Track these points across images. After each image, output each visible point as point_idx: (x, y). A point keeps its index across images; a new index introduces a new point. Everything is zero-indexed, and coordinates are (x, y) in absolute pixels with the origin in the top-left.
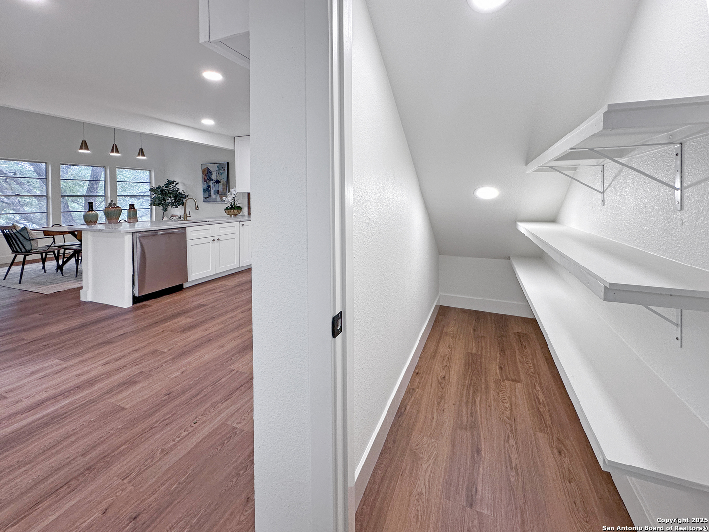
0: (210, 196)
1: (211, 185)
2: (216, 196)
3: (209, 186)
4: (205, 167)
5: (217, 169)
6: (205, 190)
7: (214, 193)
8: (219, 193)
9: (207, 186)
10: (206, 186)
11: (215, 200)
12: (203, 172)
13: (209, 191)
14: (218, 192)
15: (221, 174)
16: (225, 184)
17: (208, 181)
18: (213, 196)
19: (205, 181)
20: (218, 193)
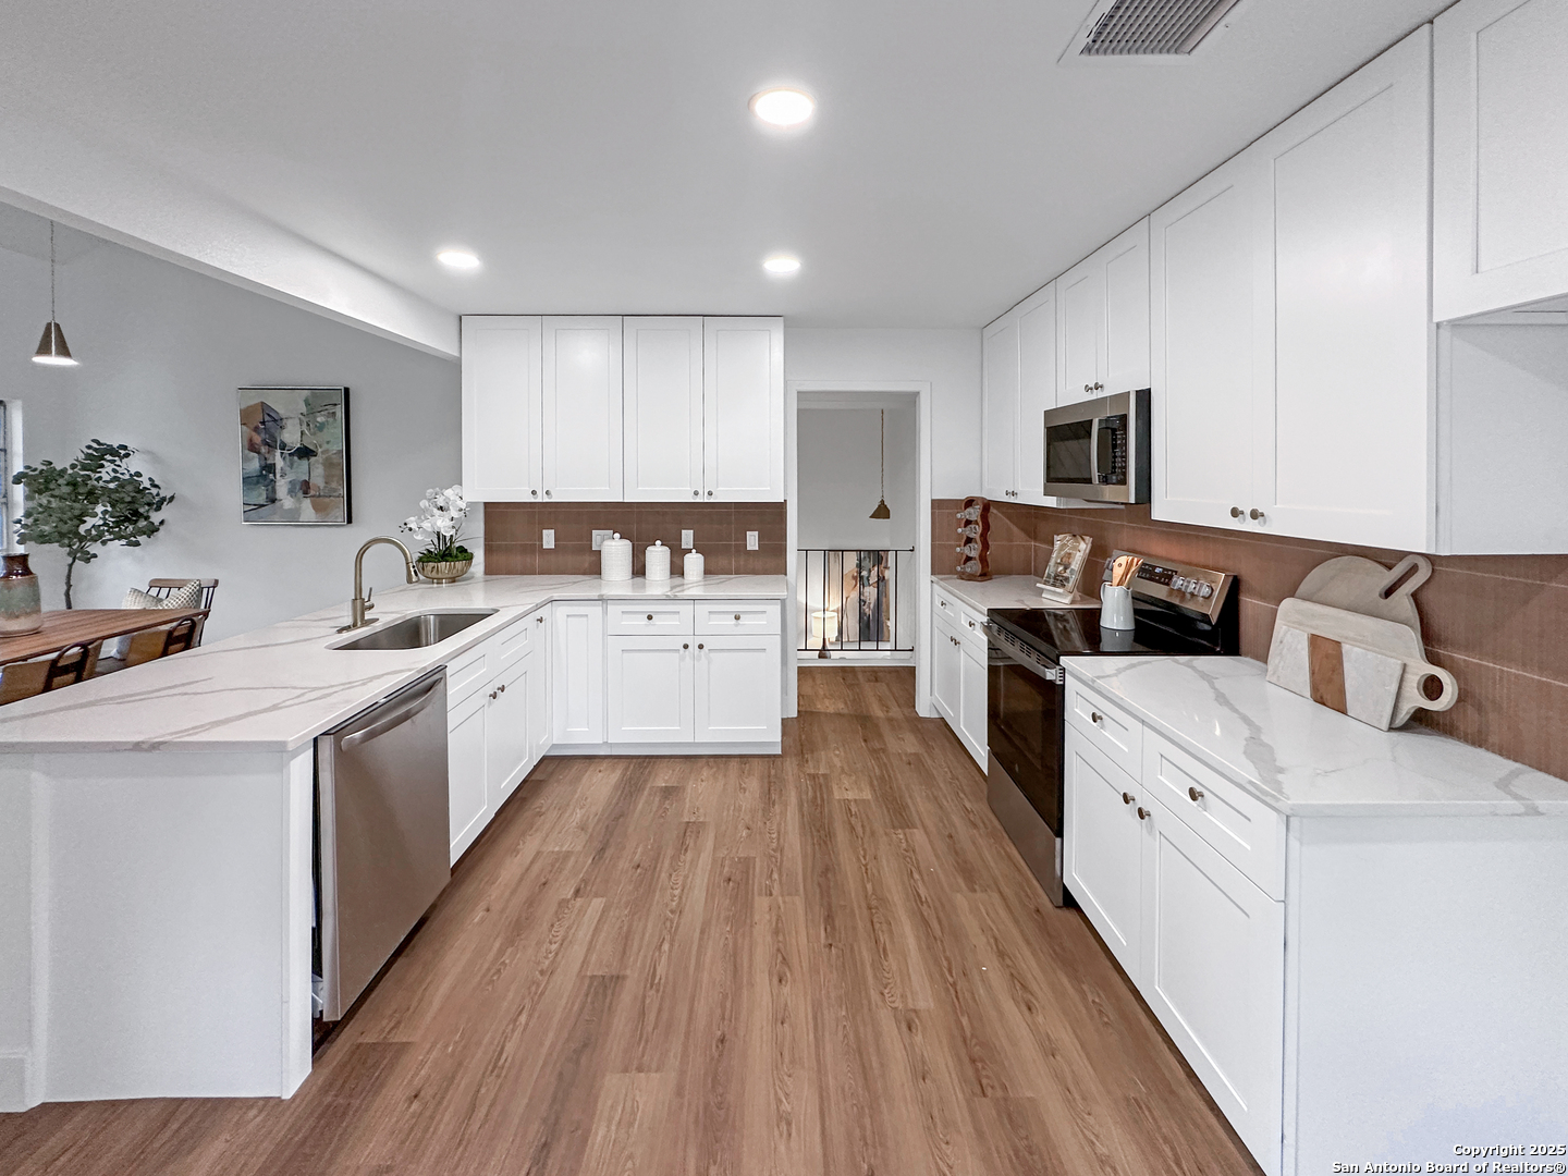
0: (273, 501)
1: (279, 463)
2: (300, 503)
3: (270, 468)
4: (254, 399)
5: (304, 410)
6: (249, 481)
7: (291, 492)
8: (312, 493)
9: (263, 468)
10: (255, 464)
11: (292, 520)
12: (246, 416)
13: (271, 486)
14: (305, 487)
15: (321, 427)
16: (336, 460)
17: (264, 450)
18: (287, 502)
19: (252, 447)
20: (306, 493)
